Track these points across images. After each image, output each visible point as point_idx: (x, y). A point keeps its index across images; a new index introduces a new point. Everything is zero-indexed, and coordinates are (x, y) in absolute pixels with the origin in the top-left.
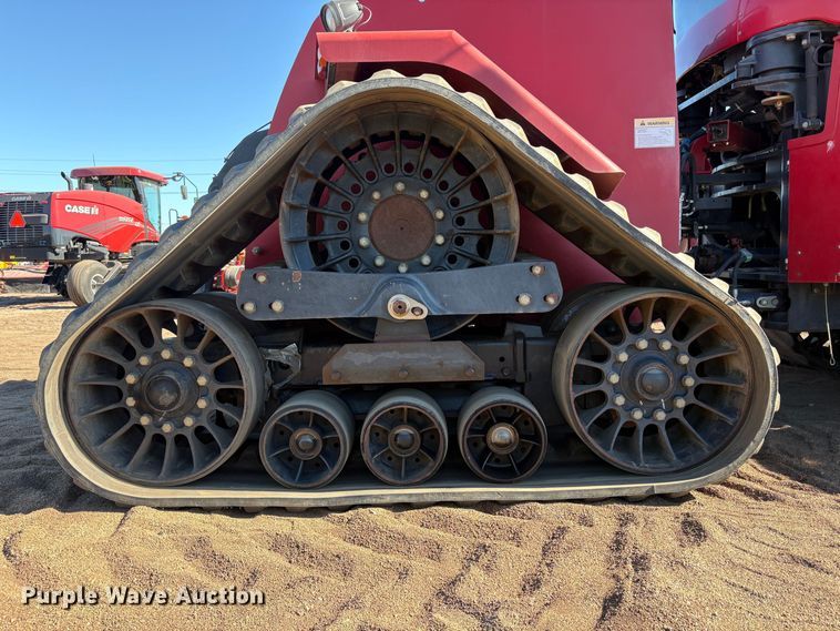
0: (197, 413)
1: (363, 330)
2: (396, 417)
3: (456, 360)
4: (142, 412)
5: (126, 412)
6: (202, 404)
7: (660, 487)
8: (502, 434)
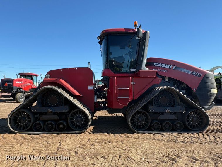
0: (26, 123)
1: (46, 113)
2: (49, 124)
3: (56, 117)
4: (19, 122)
5: (17, 123)
6: (26, 122)
7: (77, 132)
8: (61, 126)
